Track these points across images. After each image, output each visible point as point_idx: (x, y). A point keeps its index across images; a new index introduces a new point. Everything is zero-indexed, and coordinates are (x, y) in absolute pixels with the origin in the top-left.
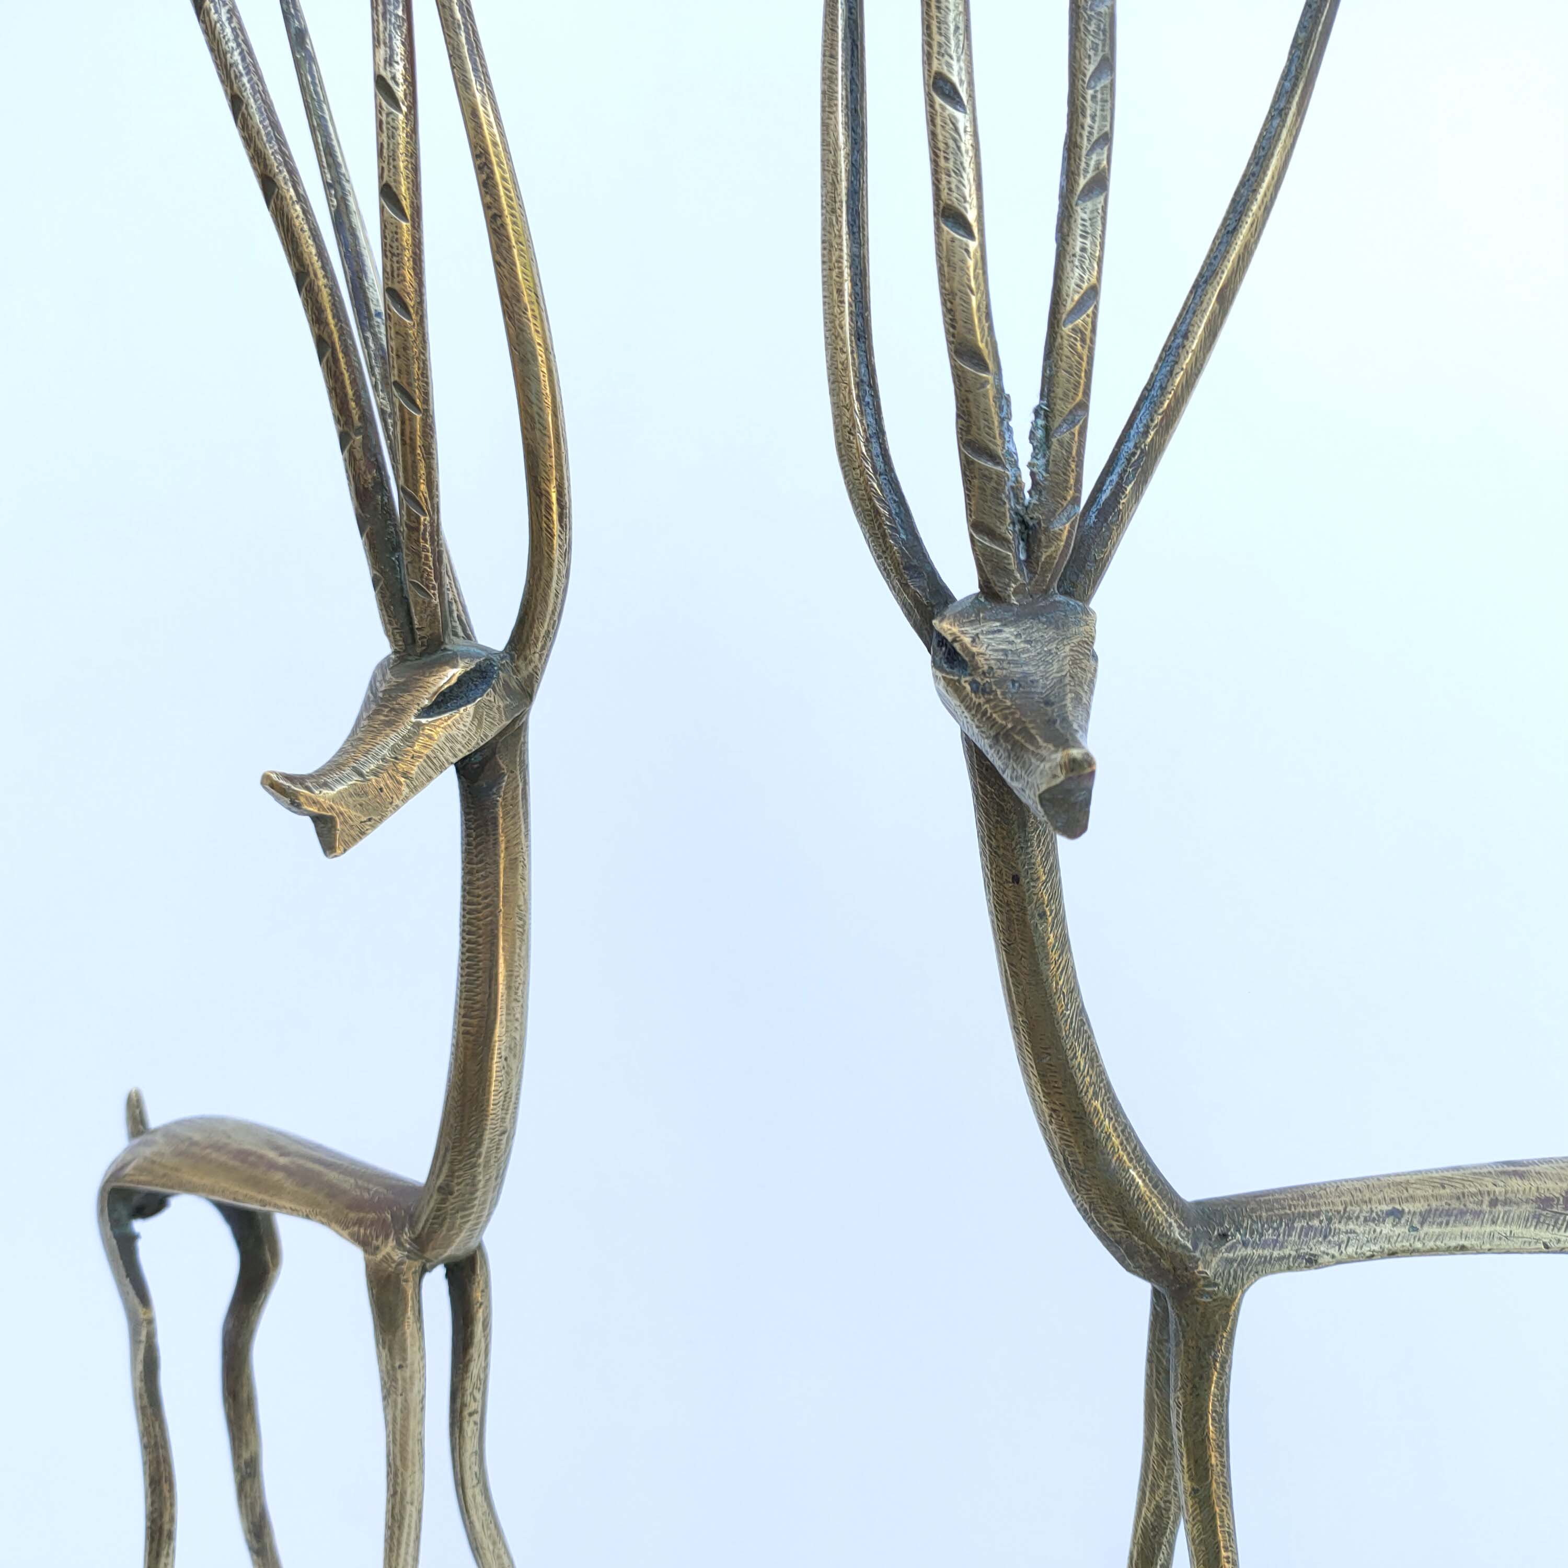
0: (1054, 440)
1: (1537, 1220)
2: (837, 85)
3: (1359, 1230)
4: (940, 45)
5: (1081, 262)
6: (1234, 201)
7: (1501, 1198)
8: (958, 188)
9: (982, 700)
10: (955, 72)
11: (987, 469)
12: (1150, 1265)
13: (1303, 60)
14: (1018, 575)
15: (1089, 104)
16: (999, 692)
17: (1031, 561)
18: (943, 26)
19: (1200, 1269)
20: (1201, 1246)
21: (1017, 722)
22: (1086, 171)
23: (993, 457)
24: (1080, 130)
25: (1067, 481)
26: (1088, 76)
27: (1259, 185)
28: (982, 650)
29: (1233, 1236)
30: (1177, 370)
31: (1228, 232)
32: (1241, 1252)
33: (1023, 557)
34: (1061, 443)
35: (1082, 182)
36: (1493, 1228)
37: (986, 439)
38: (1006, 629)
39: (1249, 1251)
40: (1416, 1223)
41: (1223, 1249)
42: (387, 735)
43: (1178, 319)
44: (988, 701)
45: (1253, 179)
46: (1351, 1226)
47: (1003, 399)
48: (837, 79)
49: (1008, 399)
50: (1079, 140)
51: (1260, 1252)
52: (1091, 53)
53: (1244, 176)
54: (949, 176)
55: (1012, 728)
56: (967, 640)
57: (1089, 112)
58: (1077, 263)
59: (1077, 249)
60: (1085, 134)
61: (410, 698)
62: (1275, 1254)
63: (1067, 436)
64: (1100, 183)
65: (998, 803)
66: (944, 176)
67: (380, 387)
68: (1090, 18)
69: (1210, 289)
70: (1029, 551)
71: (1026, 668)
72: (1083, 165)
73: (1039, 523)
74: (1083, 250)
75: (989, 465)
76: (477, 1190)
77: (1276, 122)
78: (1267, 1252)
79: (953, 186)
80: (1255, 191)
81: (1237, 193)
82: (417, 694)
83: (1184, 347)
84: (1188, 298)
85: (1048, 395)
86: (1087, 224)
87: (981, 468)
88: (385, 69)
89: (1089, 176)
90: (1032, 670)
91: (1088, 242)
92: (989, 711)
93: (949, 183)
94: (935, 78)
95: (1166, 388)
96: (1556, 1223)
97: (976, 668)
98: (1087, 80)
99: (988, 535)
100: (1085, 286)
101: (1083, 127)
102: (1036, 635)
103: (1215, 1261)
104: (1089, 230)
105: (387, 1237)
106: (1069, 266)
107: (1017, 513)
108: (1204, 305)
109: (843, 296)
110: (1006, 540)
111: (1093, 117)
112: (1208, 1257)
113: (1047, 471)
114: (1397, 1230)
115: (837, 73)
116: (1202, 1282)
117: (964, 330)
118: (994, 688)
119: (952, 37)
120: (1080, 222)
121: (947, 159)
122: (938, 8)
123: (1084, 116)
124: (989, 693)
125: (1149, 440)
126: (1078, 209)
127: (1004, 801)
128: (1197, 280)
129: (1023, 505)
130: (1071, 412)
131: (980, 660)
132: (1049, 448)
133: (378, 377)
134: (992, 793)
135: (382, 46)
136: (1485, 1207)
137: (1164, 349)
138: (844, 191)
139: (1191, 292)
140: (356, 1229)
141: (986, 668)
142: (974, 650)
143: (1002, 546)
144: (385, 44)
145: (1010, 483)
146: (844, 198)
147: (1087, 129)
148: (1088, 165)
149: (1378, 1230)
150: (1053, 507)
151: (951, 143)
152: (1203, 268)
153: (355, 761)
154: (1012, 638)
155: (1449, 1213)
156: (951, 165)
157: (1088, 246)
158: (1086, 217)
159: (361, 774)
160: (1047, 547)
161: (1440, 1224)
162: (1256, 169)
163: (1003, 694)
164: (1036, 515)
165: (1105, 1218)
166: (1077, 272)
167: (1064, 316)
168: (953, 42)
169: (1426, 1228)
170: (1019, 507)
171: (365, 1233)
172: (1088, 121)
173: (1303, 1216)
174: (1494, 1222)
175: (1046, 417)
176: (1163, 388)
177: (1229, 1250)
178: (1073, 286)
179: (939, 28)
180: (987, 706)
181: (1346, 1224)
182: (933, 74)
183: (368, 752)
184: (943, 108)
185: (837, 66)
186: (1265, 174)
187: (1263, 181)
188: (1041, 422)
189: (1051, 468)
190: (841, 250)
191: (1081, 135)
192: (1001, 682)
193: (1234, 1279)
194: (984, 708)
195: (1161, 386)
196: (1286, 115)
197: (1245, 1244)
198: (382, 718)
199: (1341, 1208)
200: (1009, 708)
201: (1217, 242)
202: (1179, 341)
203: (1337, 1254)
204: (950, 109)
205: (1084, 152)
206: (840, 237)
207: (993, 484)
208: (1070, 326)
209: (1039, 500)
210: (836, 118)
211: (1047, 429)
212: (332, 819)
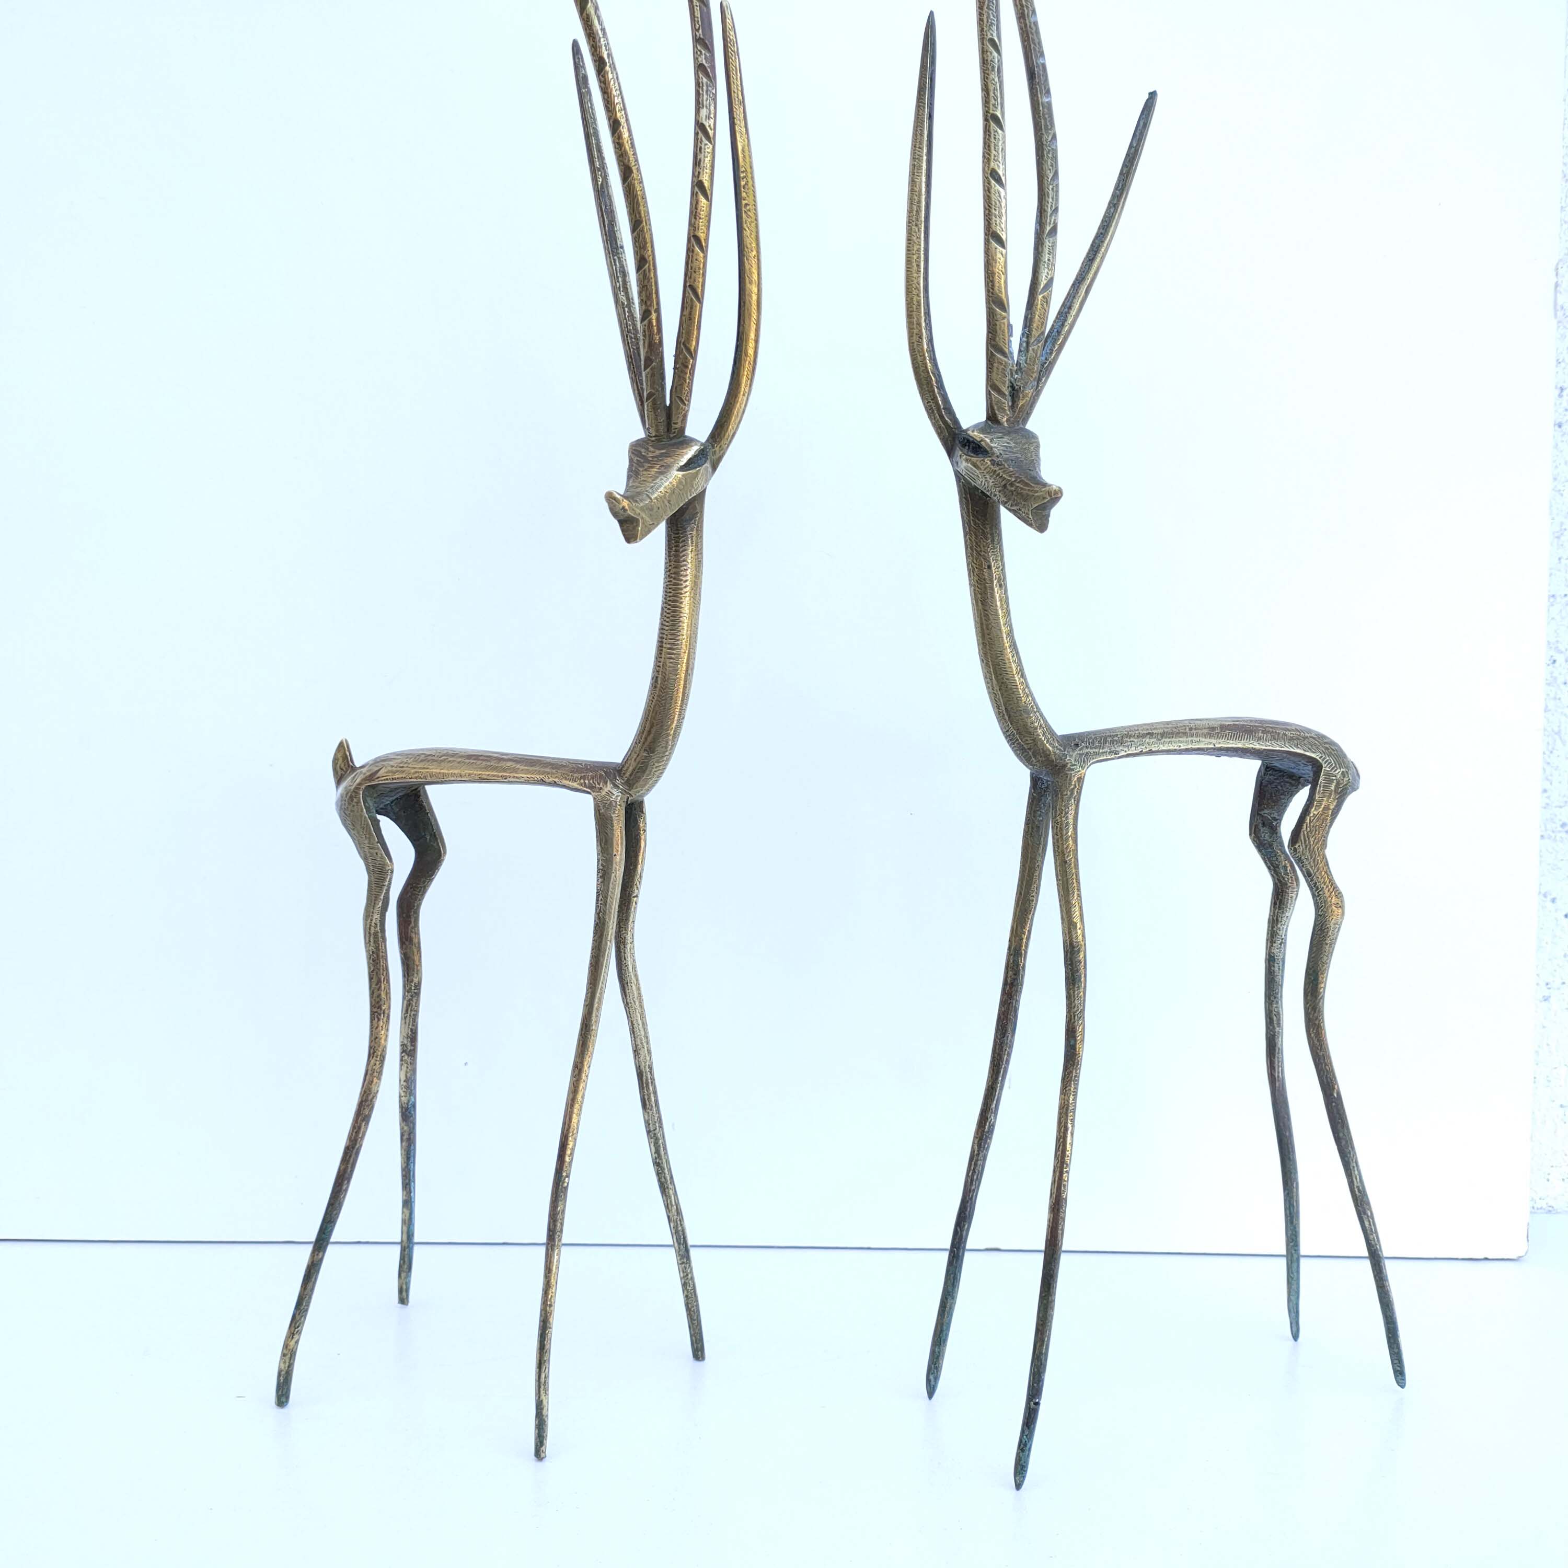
0: (1030, 348)
1: (1211, 736)
2: (922, 163)
3: (1136, 740)
4: (995, 156)
5: (1048, 266)
6: (1092, 245)
7: (1194, 727)
8: (1000, 224)
9: (997, 469)
10: (1001, 169)
11: (1001, 359)
12: (1044, 759)
13: (1126, 181)
14: (1009, 413)
15: (1050, 192)
16: (1006, 465)
17: (1013, 407)
18: (996, 147)
19: (1068, 758)
20: (1067, 749)
21: (1016, 478)
22: (1050, 224)
23: (1004, 354)
24: (1046, 203)
25: (1034, 369)
26: (1050, 178)
27: (1105, 239)
28: (996, 445)
29: (1081, 745)
30: (1066, 324)
31: (1090, 260)
32: (1085, 751)
33: (1010, 404)
34: (1033, 349)
35: (1048, 228)
36: (1192, 738)
37: (1001, 344)
38: (1005, 437)
39: (1089, 750)
40: (1159, 737)
41: (1078, 750)
42: (662, 479)
43: (1065, 299)
44: (1000, 469)
45: (1102, 236)
46: (1132, 739)
47: (1010, 326)
48: (922, 160)
49: (1012, 326)
50: (1046, 208)
51: (1094, 750)
52: (1051, 168)
53: (1097, 234)
54: (996, 217)
55: (1015, 481)
56: (988, 441)
57: (1050, 196)
58: (1046, 266)
59: (1046, 259)
60: (1049, 206)
61: (673, 460)
62: (1101, 751)
63: (1036, 347)
64: (1054, 230)
65: (982, 529)
66: (993, 217)
67: (621, 289)
68: (1049, 150)
69: (1082, 287)
70: (1014, 402)
71: (1017, 455)
72: (1048, 221)
73: (1020, 388)
74: (1049, 260)
75: (1002, 357)
76: (666, 751)
77: (1112, 210)
78: (1097, 750)
79: (997, 223)
80: (1103, 242)
81: (1094, 242)
82: (676, 458)
83: (1069, 313)
84: (1070, 290)
85: (1029, 327)
86: (1051, 248)
87: (998, 358)
88: (706, 121)
89: (1051, 226)
90: (1020, 456)
91: (1051, 257)
92: (1001, 474)
93: (996, 221)
94: (991, 171)
95: (1061, 332)
96: (1218, 736)
97: (993, 454)
98: (1049, 180)
99: (997, 391)
100: (1049, 277)
101: (1048, 203)
102: (1018, 441)
103: (1074, 755)
104: (1051, 251)
105: (606, 783)
106: (1042, 267)
107: (1011, 382)
108: (1079, 294)
109: (920, 268)
110: (1005, 394)
111: (1053, 198)
112: (1071, 753)
113: (1026, 363)
114: (1152, 740)
115: (922, 157)
116: (1069, 764)
117: (998, 291)
118: (1003, 463)
119: (1000, 153)
120: (1047, 247)
121: (995, 209)
122: (995, 138)
123: (1049, 197)
124: (1000, 465)
125: (1052, 357)
126: (1047, 240)
127: (985, 528)
128: (1074, 282)
129: (1014, 378)
130: (1039, 336)
131: (995, 450)
132: (1028, 352)
133: (621, 283)
134: (979, 524)
135: (705, 108)
136: (1187, 730)
137: (1058, 314)
138: (923, 216)
139: (1071, 287)
140: (582, 781)
141: (998, 454)
142: (992, 445)
143: (1003, 397)
144: (706, 107)
145: (1010, 367)
146: (923, 220)
147: (1050, 204)
148: (1051, 221)
149: (1144, 740)
150: (1027, 381)
151: (998, 203)
152: (1077, 276)
153: (647, 491)
154: (1008, 441)
155: (1172, 733)
156: (997, 213)
157: (1051, 259)
158: (1050, 245)
159: (651, 499)
160: (1022, 400)
161: (1170, 738)
162: (1103, 232)
163: (1008, 465)
164: (1019, 384)
165: (1024, 737)
166: (1046, 270)
167: (1040, 290)
168: (1000, 156)
169: (1164, 740)
170: (1012, 379)
171: (589, 783)
172: (1050, 200)
173: (1110, 736)
174: (1192, 736)
175: (1028, 337)
176: (1059, 333)
177: (1080, 750)
178: (1044, 277)
179: (995, 148)
180: (1000, 471)
181: (1130, 738)
182: (990, 169)
183: (652, 487)
184: (995, 186)
185: (923, 153)
186: (1108, 234)
187: (1107, 237)
188: (1025, 339)
189: (1028, 362)
190: (920, 245)
191: (1047, 206)
192: (1006, 460)
193: (1084, 762)
194: (998, 472)
195: (1057, 331)
196: (1118, 207)
197: (1087, 747)
198: (656, 470)
199: (1127, 733)
200: (1012, 472)
201: (1084, 264)
202: (1066, 310)
203: (1127, 750)
204: (998, 187)
205: (1049, 214)
206: (920, 238)
207: (1003, 367)
208: (1042, 295)
209: (1021, 377)
210: (921, 179)
211: (1028, 343)
212: (637, 521)
